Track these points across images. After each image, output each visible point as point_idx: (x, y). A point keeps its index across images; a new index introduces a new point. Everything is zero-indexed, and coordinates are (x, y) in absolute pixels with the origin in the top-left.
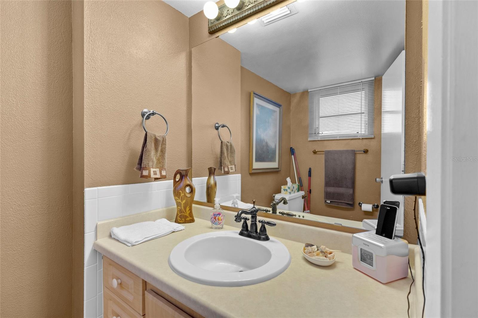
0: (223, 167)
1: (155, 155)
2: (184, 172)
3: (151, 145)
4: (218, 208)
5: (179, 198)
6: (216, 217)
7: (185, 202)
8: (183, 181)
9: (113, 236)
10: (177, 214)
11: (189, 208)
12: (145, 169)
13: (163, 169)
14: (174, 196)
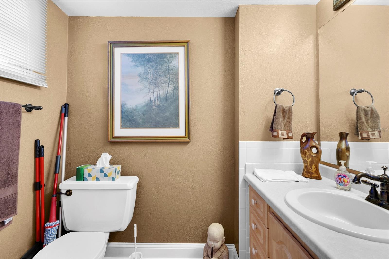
0: (360, 132)
1: (283, 121)
2: (310, 135)
3: (279, 114)
4: (343, 170)
5: (305, 156)
6: (341, 179)
7: (311, 160)
8: (308, 142)
9: (254, 174)
10: (304, 170)
11: (315, 167)
12: (275, 131)
13: (290, 132)
14: (301, 154)
